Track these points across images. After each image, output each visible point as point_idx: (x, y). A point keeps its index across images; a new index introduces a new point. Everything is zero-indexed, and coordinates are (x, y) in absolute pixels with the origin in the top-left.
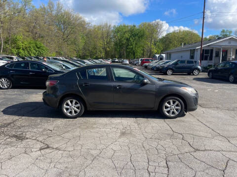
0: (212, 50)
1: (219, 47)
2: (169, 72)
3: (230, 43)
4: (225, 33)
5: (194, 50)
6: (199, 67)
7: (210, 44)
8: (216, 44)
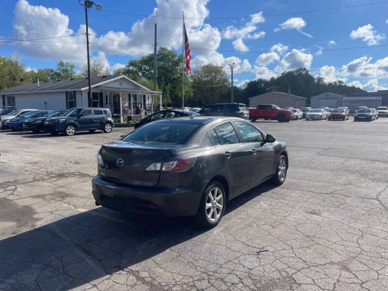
0: (101, 94)
1: (118, 90)
2: (70, 130)
3: (121, 84)
4: (64, 68)
5: (75, 92)
6: (110, 119)
7: (99, 84)
8: (105, 86)
